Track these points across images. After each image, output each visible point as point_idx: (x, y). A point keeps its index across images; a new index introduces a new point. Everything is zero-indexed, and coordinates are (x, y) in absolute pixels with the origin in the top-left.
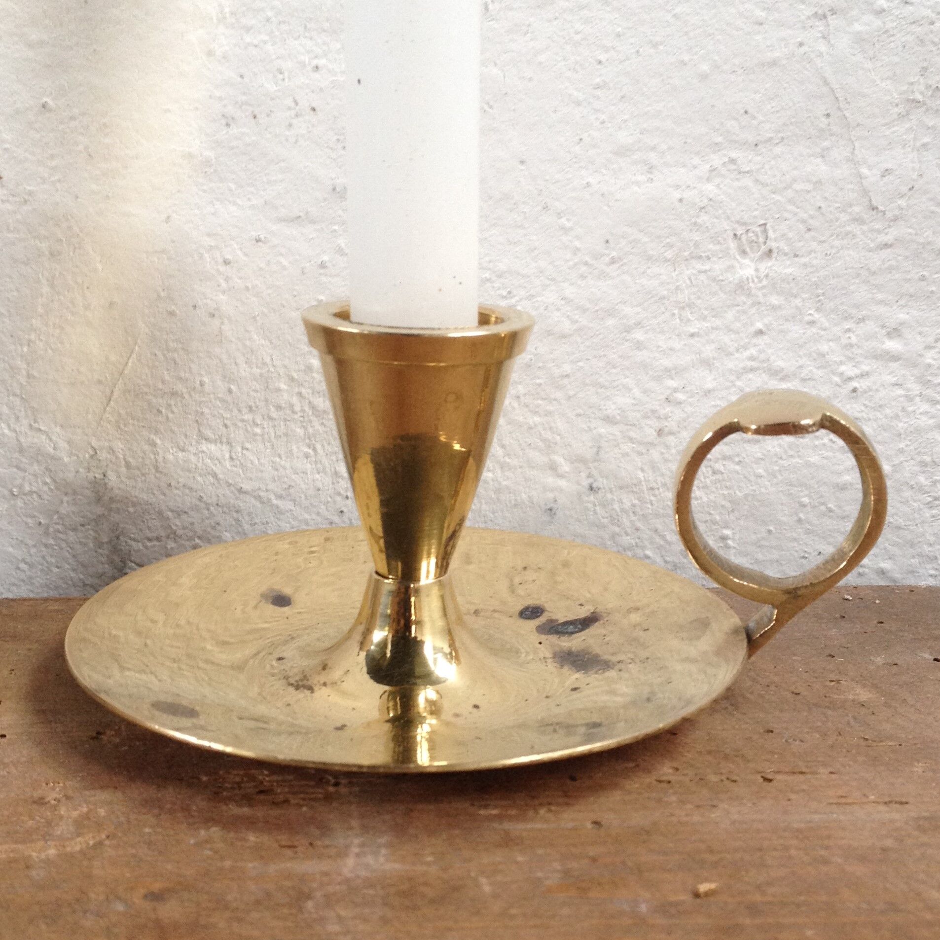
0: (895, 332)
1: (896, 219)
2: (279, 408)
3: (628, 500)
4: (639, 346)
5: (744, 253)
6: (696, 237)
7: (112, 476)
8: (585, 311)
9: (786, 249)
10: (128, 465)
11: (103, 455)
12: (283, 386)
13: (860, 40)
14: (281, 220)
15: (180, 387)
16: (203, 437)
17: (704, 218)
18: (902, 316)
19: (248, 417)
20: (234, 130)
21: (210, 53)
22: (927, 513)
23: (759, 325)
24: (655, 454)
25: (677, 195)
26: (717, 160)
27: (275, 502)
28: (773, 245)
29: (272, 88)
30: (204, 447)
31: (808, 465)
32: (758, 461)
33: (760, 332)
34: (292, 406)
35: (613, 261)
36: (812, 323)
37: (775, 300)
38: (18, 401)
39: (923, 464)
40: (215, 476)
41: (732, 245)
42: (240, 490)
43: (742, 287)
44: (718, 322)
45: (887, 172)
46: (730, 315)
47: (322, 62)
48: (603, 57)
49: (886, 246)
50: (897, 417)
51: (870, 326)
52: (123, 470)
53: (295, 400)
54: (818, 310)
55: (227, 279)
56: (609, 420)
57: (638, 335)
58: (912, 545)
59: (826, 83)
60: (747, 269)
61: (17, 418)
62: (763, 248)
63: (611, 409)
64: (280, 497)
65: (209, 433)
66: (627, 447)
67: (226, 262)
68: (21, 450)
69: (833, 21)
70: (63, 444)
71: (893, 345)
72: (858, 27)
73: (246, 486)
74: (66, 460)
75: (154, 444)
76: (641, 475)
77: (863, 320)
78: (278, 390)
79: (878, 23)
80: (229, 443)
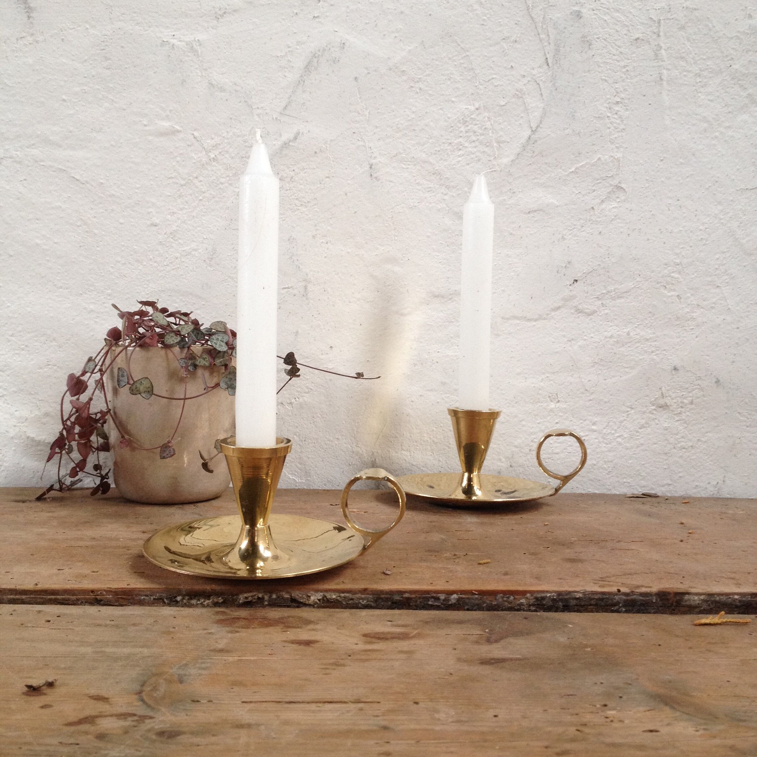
0: (594, 424)
1: (593, 393)
2: (424, 441)
3: (521, 470)
4: (524, 426)
5: (552, 401)
6: (539, 397)
7: (377, 460)
8: (509, 416)
9: (563, 400)
10: (382, 457)
11: (375, 454)
12: (425, 435)
13: (580, 346)
14: (427, 390)
15: (397, 435)
16: (403, 449)
17: (540, 392)
18: (596, 419)
19: (415, 444)
20: (416, 367)
21: (411, 348)
22: (607, 476)
23: (557, 421)
24: (529, 457)
25: (533, 385)
26: (543, 377)
27: (422, 468)
28: (560, 399)
29: (427, 357)
30: (403, 452)
31: (572, 461)
32: (558, 459)
33: (557, 423)
34: (427, 441)
35: (516, 402)
36: (571, 421)
37: (561, 414)
38: (353, 439)
39: (605, 462)
40: (405, 460)
41: (548, 399)
42: (412, 465)
43: (551, 410)
44: (545, 420)
45: (589, 381)
46: (549, 418)
47: (440, 351)
48: (513, 350)
49: (590, 400)
50: (596, 448)
51: (587, 422)
52: (380, 458)
53: (428, 439)
54: (573, 417)
55: (412, 406)
56: (516, 447)
57: (524, 423)
58: (603, 485)
59: (572, 358)
60: (552, 405)
61: (353, 443)
62: (557, 400)
63: (516, 443)
64: (423, 467)
65: (404, 448)
66: (521, 454)
67: (412, 401)
68: (353, 452)
69: (573, 342)
70: (364, 451)
71: (594, 427)
72: (579, 344)
73: (414, 463)
74: (365, 455)
75: (389, 451)
76: (525, 463)
77: (585, 420)
78: (424, 436)
79: (585, 343)
80: (410, 451)
